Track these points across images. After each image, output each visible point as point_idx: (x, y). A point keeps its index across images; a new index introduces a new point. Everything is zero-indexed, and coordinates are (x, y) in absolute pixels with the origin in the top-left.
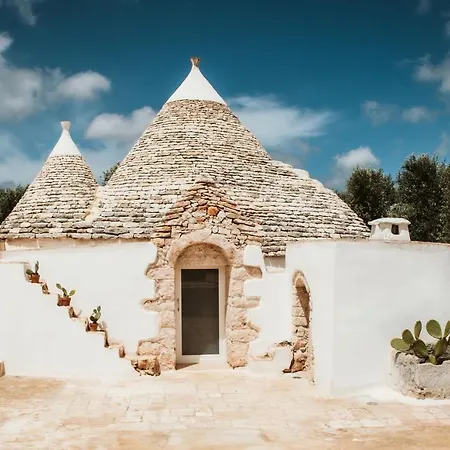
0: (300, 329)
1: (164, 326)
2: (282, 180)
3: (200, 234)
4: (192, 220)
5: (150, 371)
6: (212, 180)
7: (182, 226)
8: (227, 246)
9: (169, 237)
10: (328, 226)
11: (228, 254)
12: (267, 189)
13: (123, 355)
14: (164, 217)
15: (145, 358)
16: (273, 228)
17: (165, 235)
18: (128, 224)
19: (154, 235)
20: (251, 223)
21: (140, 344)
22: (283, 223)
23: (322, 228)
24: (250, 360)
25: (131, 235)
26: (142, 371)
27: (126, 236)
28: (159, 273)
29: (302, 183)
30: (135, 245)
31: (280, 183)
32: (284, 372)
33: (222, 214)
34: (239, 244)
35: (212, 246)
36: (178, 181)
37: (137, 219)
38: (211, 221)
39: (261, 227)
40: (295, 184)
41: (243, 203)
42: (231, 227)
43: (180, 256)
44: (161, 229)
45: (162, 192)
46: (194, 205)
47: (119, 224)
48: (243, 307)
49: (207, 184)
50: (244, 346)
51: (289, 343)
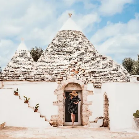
0: (106, 112)
1: (60, 111)
2: (102, 61)
3: (72, 80)
4: (70, 75)
5: (55, 126)
6: (76, 61)
7: (66, 77)
8: (81, 84)
9: (62, 81)
10: (118, 77)
11: (82, 87)
12: (96, 64)
13: (46, 120)
14: (60, 74)
15: (53, 121)
16: (97, 78)
17: (60, 80)
18: (47, 76)
19: (57, 80)
20: (90, 76)
21: (52, 117)
22: (101, 76)
26: (52, 126)
27: (47, 80)
28: (58, 93)
29: (109, 61)
30: (50, 82)
32: (101, 127)
33: (80, 73)
34: (86, 83)
35: (76, 84)
36: (65, 61)
37: (50, 74)
38: (76, 75)
39: (93, 77)
40: (106, 62)
41: (87, 69)
42: (83, 77)
43: (65, 87)
44: (59, 78)
45: (59, 65)
46: (71, 70)
47: (44, 76)
48: (87, 105)
49: (75, 62)
50: (87, 118)
51: (103, 117)
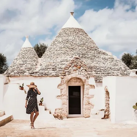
0: (107, 105)
1: (63, 104)
2: (102, 56)
3: (75, 75)
4: (72, 70)
5: (59, 118)
6: (78, 57)
7: (69, 72)
8: (83, 78)
9: (65, 75)
10: (117, 72)
11: (84, 81)
12: (97, 59)
13: (50, 113)
14: (63, 69)
15: (57, 114)
16: (99, 72)
17: (63, 75)
18: (51, 71)
19: (60, 75)
20: (91, 71)
21: (56, 110)
22: (102, 71)
23: (116, 72)
24: (91, 115)
25: (52, 75)
26: (56, 118)
27: (51, 75)
28: (62, 87)
29: (109, 57)
30: (54, 78)
31: (102, 57)
32: (102, 119)
33: (82, 68)
34: (87, 78)
35: (79, 78)
36: (67, 57)
37: (54, 69)
38: (78, 70)
39: (95, 72)
40: (107, 57)
41: (89, 64)
42: (85, 72)
43: (68, 82)
44: (62, 73)
45: (62, 61)
46: (73, 65)
47: (48, 71)
48: (89, 98)
50: (89, 111)
51: (104, 110)
